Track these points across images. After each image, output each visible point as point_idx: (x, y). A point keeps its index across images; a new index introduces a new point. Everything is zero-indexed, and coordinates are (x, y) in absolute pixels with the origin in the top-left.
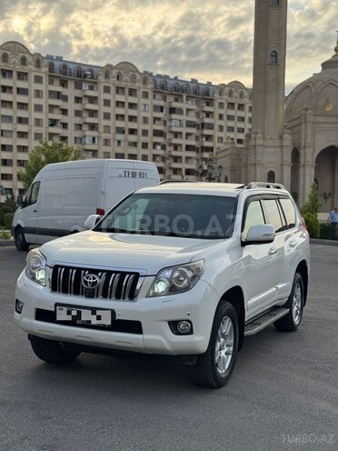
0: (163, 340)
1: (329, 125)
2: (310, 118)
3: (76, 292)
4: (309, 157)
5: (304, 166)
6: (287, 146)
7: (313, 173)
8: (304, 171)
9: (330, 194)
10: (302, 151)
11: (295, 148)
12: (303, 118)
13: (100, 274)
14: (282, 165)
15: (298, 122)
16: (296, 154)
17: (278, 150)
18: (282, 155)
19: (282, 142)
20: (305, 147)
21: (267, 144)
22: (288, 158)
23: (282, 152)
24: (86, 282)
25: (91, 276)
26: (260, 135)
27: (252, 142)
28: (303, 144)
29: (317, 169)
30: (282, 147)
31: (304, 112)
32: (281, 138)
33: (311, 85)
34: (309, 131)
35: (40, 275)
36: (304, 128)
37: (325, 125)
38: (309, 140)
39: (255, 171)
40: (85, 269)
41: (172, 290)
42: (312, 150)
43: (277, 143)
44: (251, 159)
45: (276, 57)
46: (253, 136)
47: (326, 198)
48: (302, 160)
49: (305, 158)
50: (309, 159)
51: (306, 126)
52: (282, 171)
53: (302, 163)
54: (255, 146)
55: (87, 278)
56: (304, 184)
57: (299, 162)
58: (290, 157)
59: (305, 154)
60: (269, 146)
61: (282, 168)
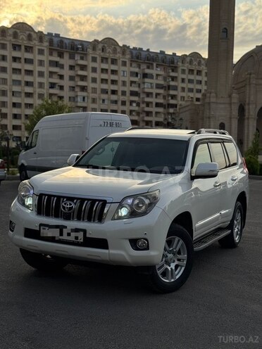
2: (253, 81)
5: (248, 119)
6: (234, 103)
7: (255, 125)
8: (248, 123)
10: (246, 107)
11: (241, 105)
12: (248, 81)
13: (75, 201)
14: (230, 118)
15: (243, 84)
16: (242, 110)
17: (228, 106)
18: (231, 110)
19: (231, 100)
20: (249, 104)
22: (235, 112)
23: (231, 107)
24: (64, 208)
25: (68, 202)
26: (213, 95)
27: (207, 100)
28: (247, 102)
29: (258, 121)
30: (230, 104)
31: (248, 76)
32: (230, 96)
33: (254, 55)
34: (253, 91)
35: (29, 201)
36: (248, 88)
38: (252, 98)
39: (210, 122)
40: (64, 197)
41: (133, 214)
42: (254, 106)
43: (227, 100)
44: (207, 114)
45: (227, 32)
46: (208, 95)
48: (247, 114)
49: (249, 113)
50: (251, 113)
51: (250, 87)
52: (231, 123)
53: (246, 116)
54: (209, 103)
55: (65, 204)
56: (248, 133)
57: (244, 116)
58: (237, 111)
59: (249, 109)
60: (220, 103)
61: (231, 121)
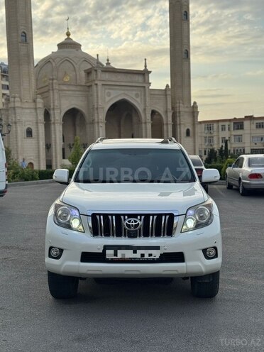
0: (200, 264)
1: (70, 92)
2: (56, 87)
3: (119, 234)
4: (57, 117)
5: (54, 123)
6: (40, 108)
7: (61, 129)
8: (55, 128)
9: (73, 144)
10: (51, 112)
11: (46, 110)
12: (51, 86)
13: (139, 217)
14: (37, 123)
15: (46, 89)
16: (47, 115)
17: (33, 111)
18: (37, 114)
19: (36, 105)
20: (54, 109)
21: (24, 106)
22: (41, 117)
23: (36, 112)
25: (132, 219)
26: (17, 99)
27: (11, 105)
28: (52, 107)
29: (64, 126)
30: (36, 109)
31: (51, 81)
32: (35, 101)
33: (51, 60)
34: (56, 96)
35: (75, 223)
36: (51, 94)
37: (68, 92)
38: (56, 103)
39: (16, 128)
40: (124, 215)
42: (59, 111)
43: (32, 105)
44: (12, 119)
45: (25, 36)
46: (12, 99)
47: (70, 148)
48: (52, 119)
49: (54, 117)
50: (57, 118)
51: (53, 93)
52: (37, 128)
53: (52, 121)
54: (14, 108)
55: (129, 221)
56: (55, 138)
57: (50, 121)
58: (43, 116)
59: (54, 114)
60: (26, 108)
61: (37, 125)
